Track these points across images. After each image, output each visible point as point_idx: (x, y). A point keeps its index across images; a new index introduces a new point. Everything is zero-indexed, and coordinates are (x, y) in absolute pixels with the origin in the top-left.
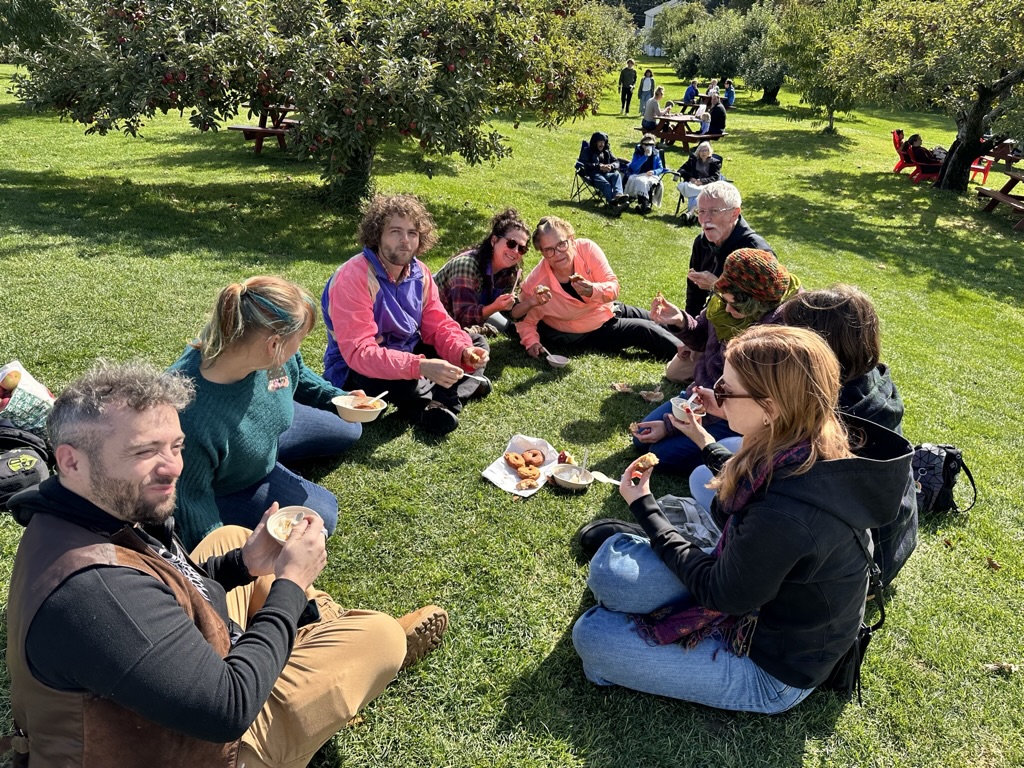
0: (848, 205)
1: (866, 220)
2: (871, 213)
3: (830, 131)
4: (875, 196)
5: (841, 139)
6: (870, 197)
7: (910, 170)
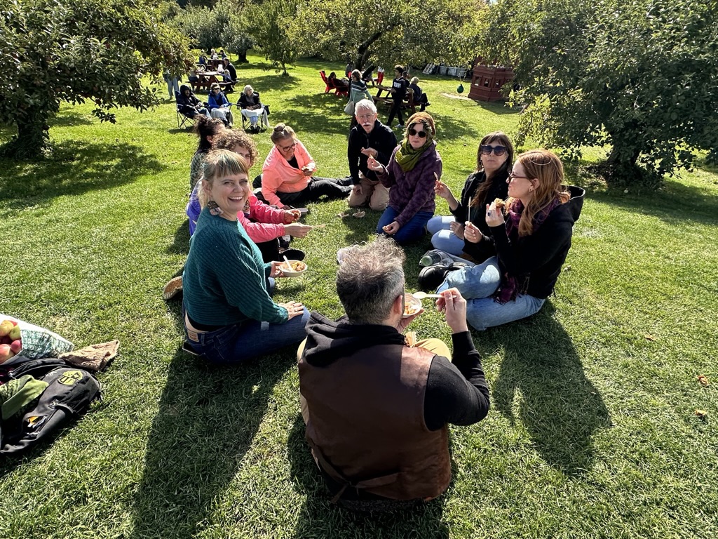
0: (319, 111)
1: (331, 117)
2: (330, 114)
3: (285, 74)
4: (327, 105)
5: (292, 78)
6: (325, 106)
7: (333, 91)
